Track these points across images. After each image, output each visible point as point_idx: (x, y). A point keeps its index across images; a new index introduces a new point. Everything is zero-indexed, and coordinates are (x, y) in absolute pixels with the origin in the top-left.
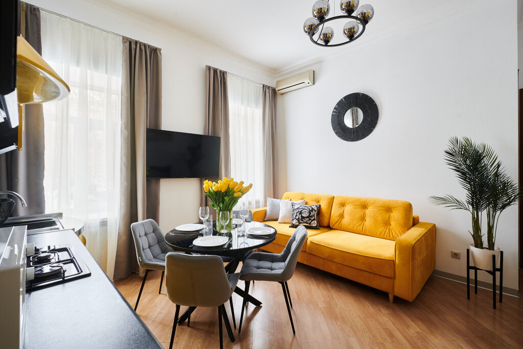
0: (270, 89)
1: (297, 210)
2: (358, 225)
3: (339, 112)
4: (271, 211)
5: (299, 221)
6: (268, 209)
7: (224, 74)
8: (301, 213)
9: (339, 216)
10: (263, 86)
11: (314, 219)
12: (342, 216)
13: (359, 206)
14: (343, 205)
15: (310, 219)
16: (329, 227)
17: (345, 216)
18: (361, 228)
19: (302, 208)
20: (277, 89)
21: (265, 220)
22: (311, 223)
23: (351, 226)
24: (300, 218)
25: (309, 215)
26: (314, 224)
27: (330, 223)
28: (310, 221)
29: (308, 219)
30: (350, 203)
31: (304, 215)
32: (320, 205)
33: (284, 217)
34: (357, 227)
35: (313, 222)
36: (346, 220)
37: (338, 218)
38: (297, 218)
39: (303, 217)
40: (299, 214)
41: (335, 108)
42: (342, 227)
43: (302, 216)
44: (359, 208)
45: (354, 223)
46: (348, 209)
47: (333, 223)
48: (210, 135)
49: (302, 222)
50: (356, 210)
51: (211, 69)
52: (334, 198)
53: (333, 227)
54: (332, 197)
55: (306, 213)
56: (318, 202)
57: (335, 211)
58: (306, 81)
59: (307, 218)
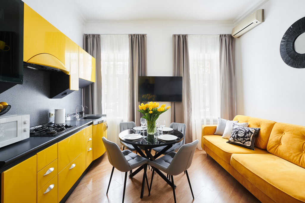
0: (227, 36)
1: (235, 130)
2: (294, 155)
3: (288, 41)
4: (220, 128)
5: (234, 139)
6: (217, 126)
7: (185, 36)
8: (237, 133)
9: (276, 142)
10: (220, 36)
11: (249, 140)
12: (279, 143)
13: (298, 135)
14: (281, 132)
15: (244, 140)
16: (265, 150)
17: (282, 142)
18: (298, 159)
19: (239, 129)
20: (233, 35)
21: (215, 134)
22: (245, 142)
23: (287, 155)
24: (236, 137)
25: (244, 136)
26: (248, 144)
27: (267, 147)
28: (244, 141)
29: (242, 139)
30: (289, 131)
31: (239, 135)
32: (260, 129)
33: (226, 134)
34: (294, 157)
35: (247, 142)
36: (282, 148)
37: (275, 144)
38: (233, 136)
39: (238, 137)
40: (236, 133)
41: (283, 38)
42: (278, 152)
43: (237, 135)
44: (299, 138)
45: (292, 152)
46: (286, 136)
47: (270, 147)
48: (176, 76)
49: (237, 140)
50: (295, 139)
51: (176, 36)
52: (274, 124)
53: (270, 151)
54: (273, 122)
55: (242, 134)
56: (259, 126)
57: (273, 138)
58: (254, 21)
59: (241, 137)
